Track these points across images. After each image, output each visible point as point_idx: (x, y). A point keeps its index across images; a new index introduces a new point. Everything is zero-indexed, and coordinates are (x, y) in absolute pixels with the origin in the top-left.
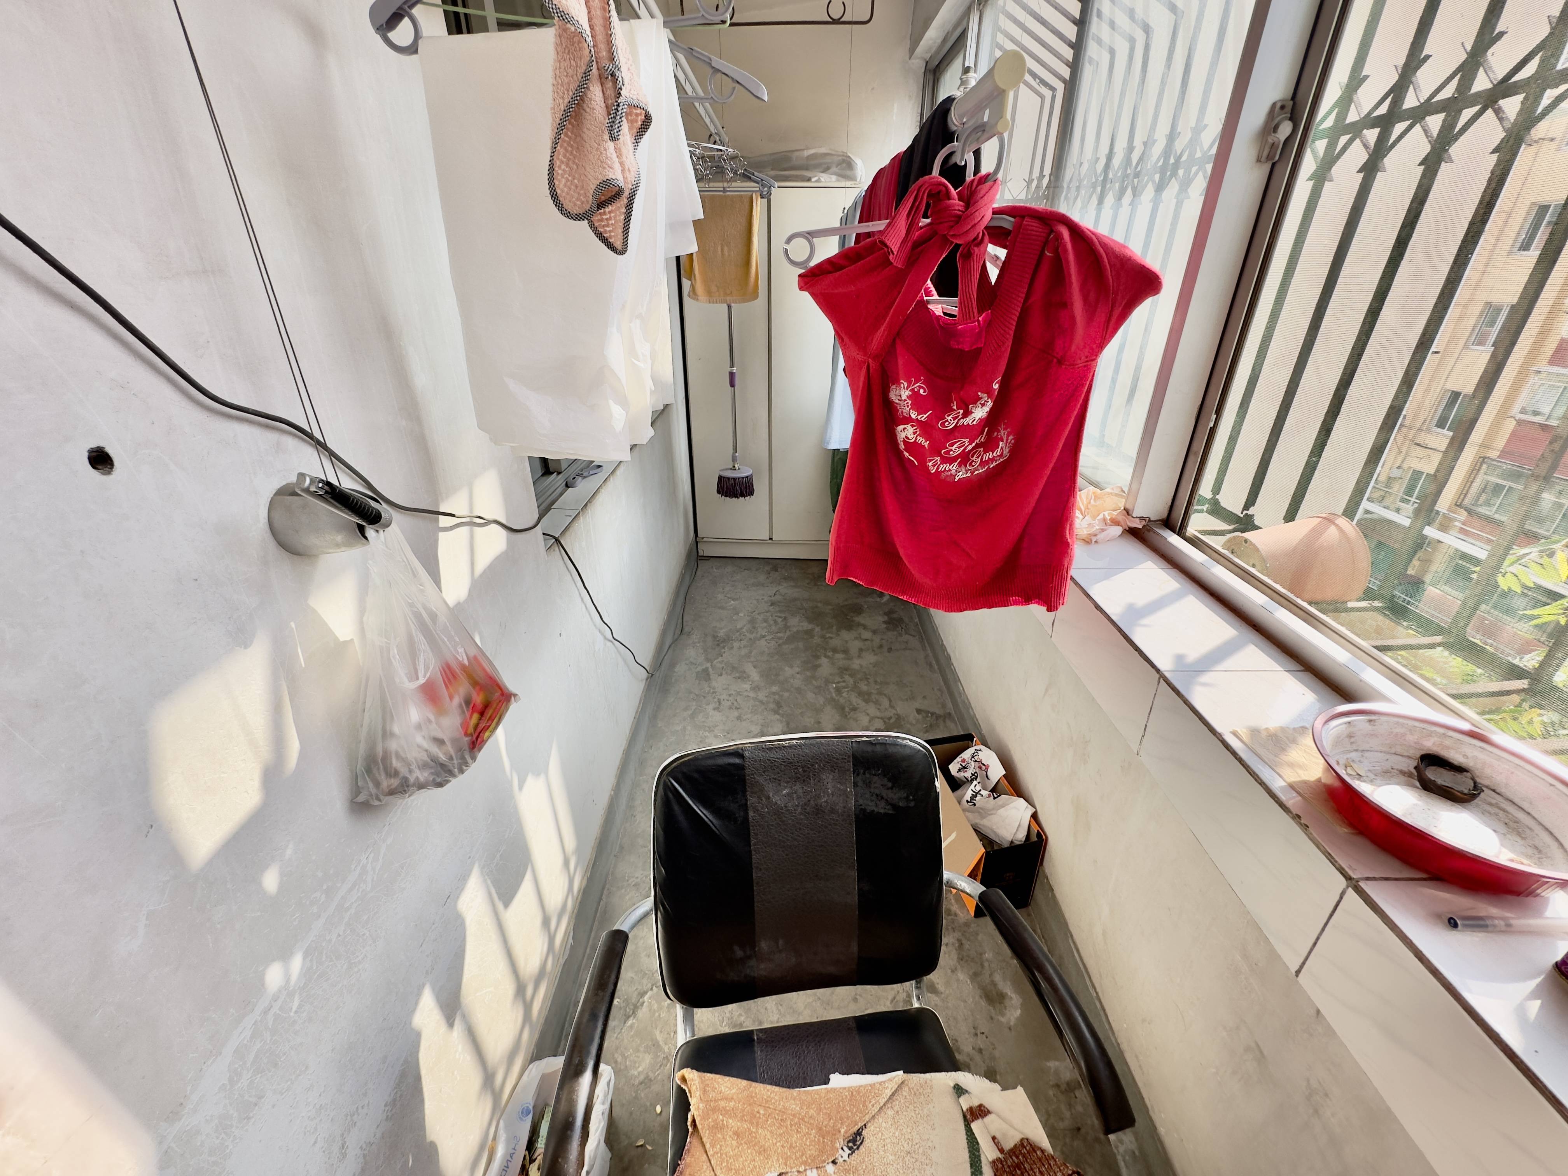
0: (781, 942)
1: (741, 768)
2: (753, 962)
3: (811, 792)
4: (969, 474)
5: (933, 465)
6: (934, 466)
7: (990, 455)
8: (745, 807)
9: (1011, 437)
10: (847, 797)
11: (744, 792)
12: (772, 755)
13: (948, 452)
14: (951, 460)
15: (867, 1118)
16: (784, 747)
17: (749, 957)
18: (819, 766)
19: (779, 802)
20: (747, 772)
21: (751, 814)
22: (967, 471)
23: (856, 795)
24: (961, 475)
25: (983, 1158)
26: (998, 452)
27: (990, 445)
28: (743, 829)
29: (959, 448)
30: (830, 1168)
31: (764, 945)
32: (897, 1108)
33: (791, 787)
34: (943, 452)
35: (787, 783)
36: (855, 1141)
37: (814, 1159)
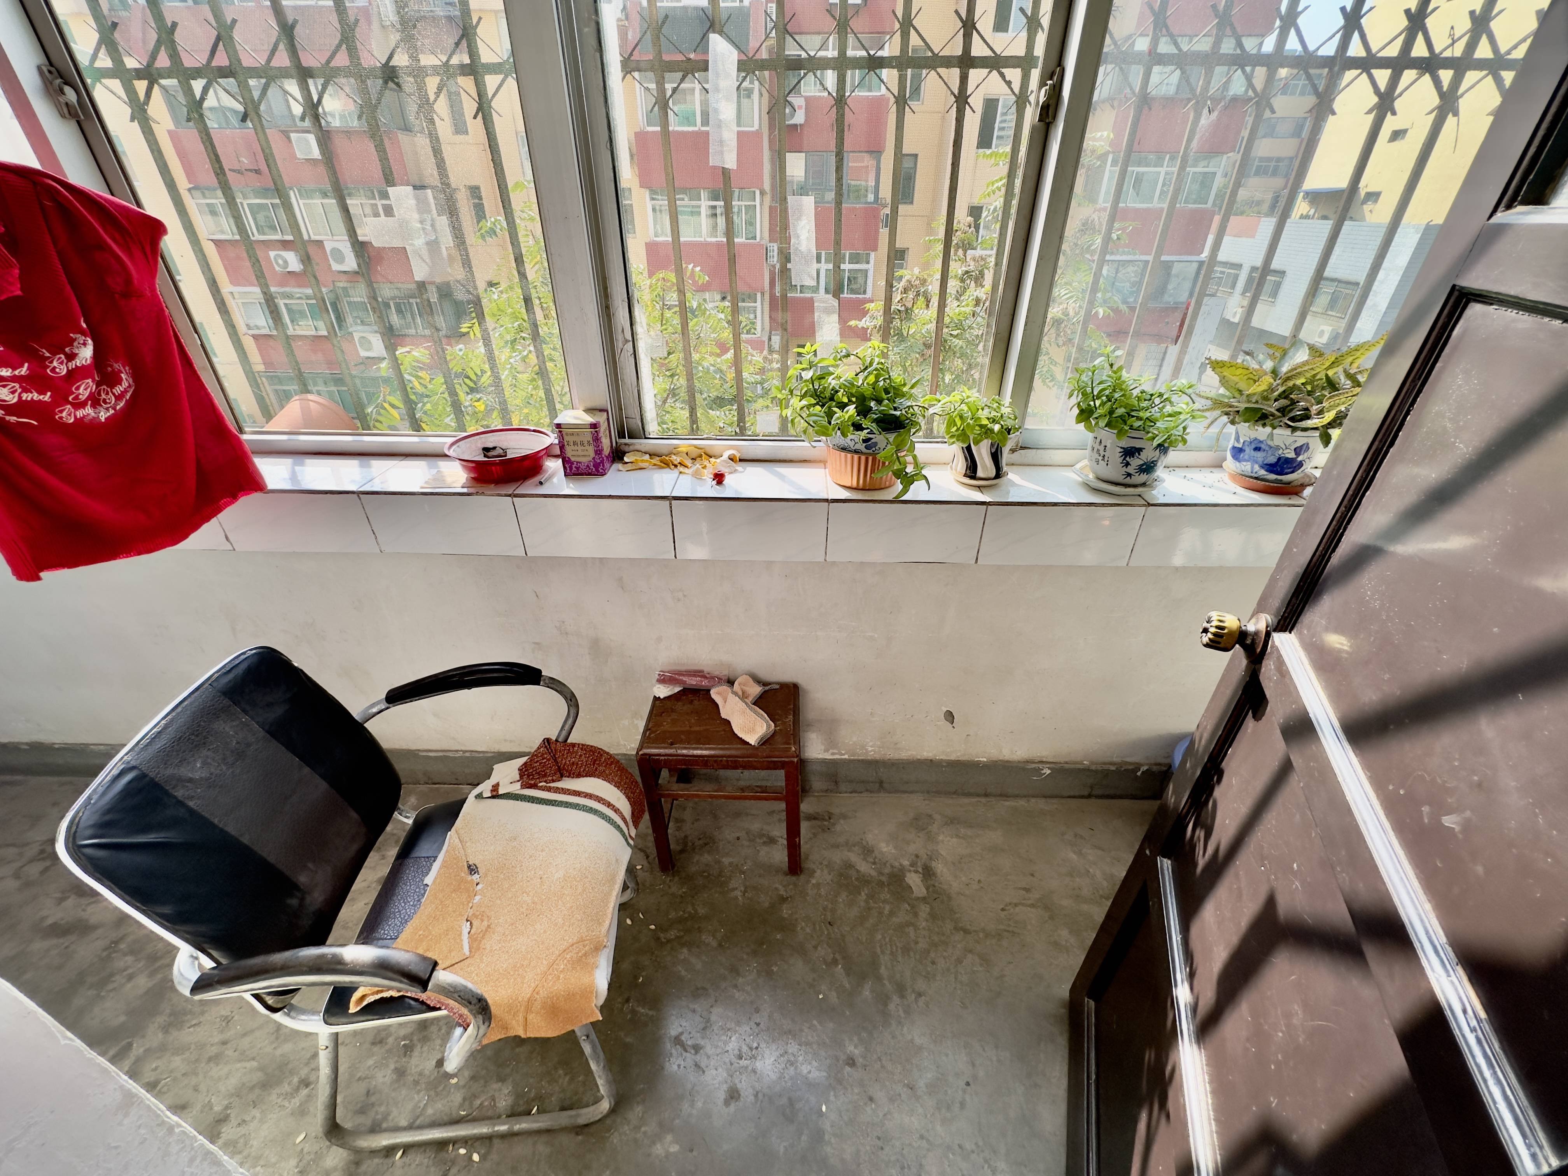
0: (310, 865)
1: (142, 776)
2: (308, 900)
3: (218, 746)
4: (112, 412)
5: (67, 415)
6: (70, 415)
7: (118, 390)
8: (181, 803)
9: (127, 368)
10: (248, 726)
11: (167, 793)
12: (158, 745)
13: (77, 398)
14: (83, 405)
15: (464, 858)
16: (159, 732)
17: (302, 899)
18: (205, 722)
19: (203, 775)
20: (152, 775)
21: (191, 804)
22: (107, 409)
23: (253, 719)
24: (103, 416)
25: (517, 792)
26: (125, 384)
27: (111, 380)
28: (196, 819)
29: (86, 389)
30: (479, 887)
31: (303, 879)
32: (468, 839)
33: (200, 757)
34: (70, 399)
35: (193, 756)
36: (472, 869)
37: (469, 896)
